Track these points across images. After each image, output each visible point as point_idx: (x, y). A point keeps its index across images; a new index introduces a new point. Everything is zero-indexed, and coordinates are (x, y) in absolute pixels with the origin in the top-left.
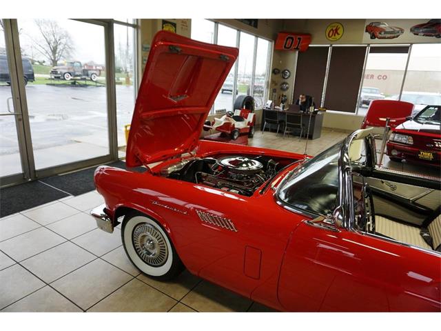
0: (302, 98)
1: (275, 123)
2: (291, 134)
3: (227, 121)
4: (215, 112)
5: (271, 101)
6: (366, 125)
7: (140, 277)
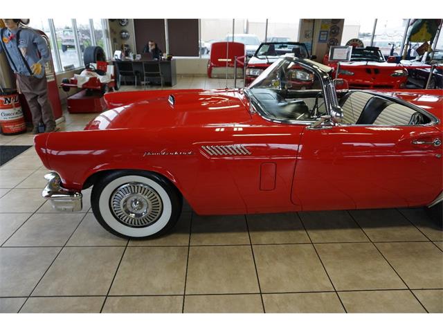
0: (152, 45)
1: (131, 74)
2: (149, 84)
3: (91, 77)
4: (64, 70)
5: (120, 52)
6: (211, 66)
7: (131, 243)
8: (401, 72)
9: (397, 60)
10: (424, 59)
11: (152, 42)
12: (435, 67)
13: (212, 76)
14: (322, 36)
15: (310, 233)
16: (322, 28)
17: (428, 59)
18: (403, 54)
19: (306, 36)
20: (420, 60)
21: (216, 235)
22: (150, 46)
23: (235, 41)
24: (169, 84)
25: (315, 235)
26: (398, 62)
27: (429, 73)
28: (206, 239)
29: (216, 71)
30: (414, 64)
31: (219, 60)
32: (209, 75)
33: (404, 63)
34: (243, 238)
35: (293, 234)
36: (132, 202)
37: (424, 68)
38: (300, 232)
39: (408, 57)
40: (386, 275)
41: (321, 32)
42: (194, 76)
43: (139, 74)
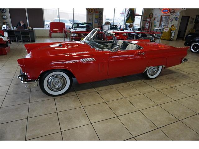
1: (14, 37)
5: (6, 26)
6: (51, 33)
7: (55, 98)
8: (126, 34)
9: (123, 30)
10: (132, 29)
11: (22, 21)
12: (136, 32)
13: (52, 37)
14: (96, 20)
15: (113, 85)
16: (95, 17)
17: (133, 29)
18: (124, 28)
19: (90, 20)
20: (130, 30)
21: (84, 91)
22: (21, 23)
23: (60, 22)
24: (34, 41)
25: (114, 86)
26: (123, 31)
27: (134, 35)
28: (82, 92)
29: (53, 34)
30: (129, 31)
31: (54, 30)
32: (50, 36)
33: (125, 31)
34: (93, 90)
35: (108, 86)
36: (55, 82)
37: (132, 33)
38: (110, 86)
39: (126, 29)
40: (136, 92)
41: (95, 19)
42: (43, 37)
43: (17, 37)
